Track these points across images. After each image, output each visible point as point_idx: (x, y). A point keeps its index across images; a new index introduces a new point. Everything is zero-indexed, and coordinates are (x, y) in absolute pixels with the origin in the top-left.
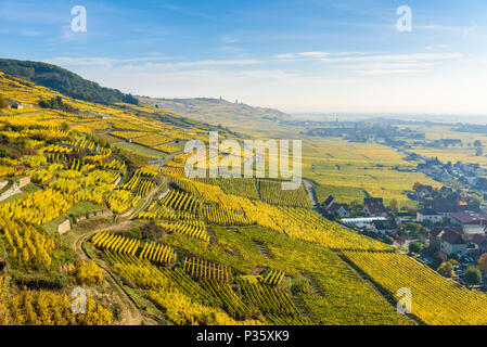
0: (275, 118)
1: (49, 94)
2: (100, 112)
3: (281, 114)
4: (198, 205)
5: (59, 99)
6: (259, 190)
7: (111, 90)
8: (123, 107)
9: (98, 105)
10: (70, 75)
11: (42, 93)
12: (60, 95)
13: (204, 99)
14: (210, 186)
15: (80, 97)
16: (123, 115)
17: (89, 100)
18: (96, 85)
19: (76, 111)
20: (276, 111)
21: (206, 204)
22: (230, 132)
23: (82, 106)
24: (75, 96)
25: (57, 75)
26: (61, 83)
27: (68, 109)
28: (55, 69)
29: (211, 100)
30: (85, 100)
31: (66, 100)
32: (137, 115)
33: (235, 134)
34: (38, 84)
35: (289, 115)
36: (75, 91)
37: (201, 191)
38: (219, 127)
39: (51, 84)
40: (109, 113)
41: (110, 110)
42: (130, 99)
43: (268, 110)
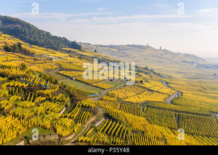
0: (193, 62)
1: (12, 41)
2: (51, 56)
3: (197, 58)
4: (127, 133)
5: (19, 45)
6: (178, 121)
7: (60, 38)
8: (69, 52)
9: (49, 50)
10: (28, 26)
11: (7, 40)
12: (20, 42)
13: (134, 46)
14: (137, 117)
15: (36, 44)
16: (69, 58)
17: (42, 46)
18: (48, 34)
19: (33, 54)
20: (193, 56)
21: (133, 131)
22: (155, 73)
23: (37, 50)
24: (32, 43)
25: (19, 26)
26: (21, 32)
27: (26, 52)
28: (17, 21)
29: (140, 47)
30: (40, 46)
31: (25, 46)
32: (79, 58)
33: (159, 75)
34: (5, 33)
35: (204, 60)
36: (32, 39)
37: (130, 121)
38: (146, 68)
39: (14, 33)
40: (57, 56)
41: (59, 54)
42: (74, 45)
43: (187, 55)
